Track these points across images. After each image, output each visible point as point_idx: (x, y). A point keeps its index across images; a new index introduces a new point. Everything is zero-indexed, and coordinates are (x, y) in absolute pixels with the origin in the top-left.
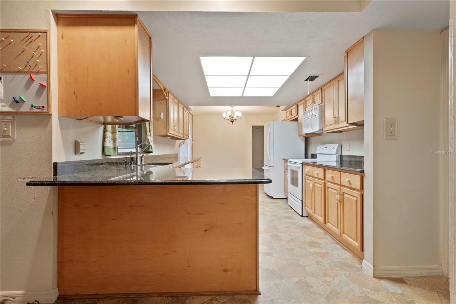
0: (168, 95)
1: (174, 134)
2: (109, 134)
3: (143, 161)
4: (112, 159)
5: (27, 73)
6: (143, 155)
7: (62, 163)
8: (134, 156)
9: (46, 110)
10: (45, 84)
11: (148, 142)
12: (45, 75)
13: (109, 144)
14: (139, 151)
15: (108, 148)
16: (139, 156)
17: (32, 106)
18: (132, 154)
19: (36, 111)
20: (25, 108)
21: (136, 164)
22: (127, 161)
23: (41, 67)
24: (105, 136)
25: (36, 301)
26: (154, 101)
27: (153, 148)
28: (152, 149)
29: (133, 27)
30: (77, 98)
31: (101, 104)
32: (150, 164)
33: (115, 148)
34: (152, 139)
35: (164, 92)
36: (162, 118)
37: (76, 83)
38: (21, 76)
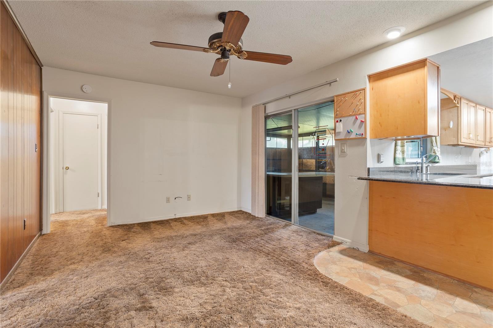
0: (459, 102)
1: (468, 142)
2: (399, 148)
3: (428, 171)
4: (401, 167)
5: (354, 115)
6: (428, 164)
7: (372, 168)
8: (420, 165)
9: (364, 136)
10: (364, 121)
11: (434, 152)
12: (364, 115)
13: (399, 155)
14: (424, 161)
15: (398, 159)
16: (425, 165)
17: (357, 134)
18: (418, 163)
19: (358, 137)
20: (353, 136)
21: (421, 173)
22: (413, 170)
23: (361, 111)
24: (396, 150)
25: (357, 248)
26: (441, 111)
27: (440, 159)
28: (438, 159)
29: (423, 69)
30: (381, 125)
31: (397, 129)
32: (436, 174)
33: (403, 159)
34: (439, 149)
35: (454, 100)
36: (451, 126)
37: (381, 116)
38: (351, 118)
